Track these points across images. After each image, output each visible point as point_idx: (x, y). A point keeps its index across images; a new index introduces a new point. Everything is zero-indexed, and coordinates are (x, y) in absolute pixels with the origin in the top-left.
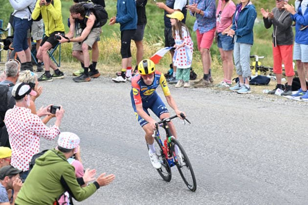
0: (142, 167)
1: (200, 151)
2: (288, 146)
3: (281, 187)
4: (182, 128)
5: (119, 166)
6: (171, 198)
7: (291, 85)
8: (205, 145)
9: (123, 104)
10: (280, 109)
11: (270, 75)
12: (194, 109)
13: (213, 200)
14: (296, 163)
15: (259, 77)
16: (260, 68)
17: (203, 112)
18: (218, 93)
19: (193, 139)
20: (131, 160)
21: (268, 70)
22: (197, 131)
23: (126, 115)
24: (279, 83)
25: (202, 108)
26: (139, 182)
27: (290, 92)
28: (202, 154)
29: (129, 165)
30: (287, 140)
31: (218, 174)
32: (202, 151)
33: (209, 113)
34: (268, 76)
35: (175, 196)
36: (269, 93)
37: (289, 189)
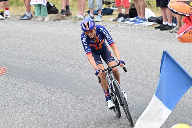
0: (23, 82)
1: (66, 67)
2: (131, 59)
3: (128, 90)
4: (51, 51)
5: (6, 82)
6: (47, 104)
7: (128, 13)
8: (69, 62)
9: (5, 35)
10: (123, 32)
11: (113, 7)
12: (59, 36)
13: (78, 102)
14: (137, 72)
15: (105, 9)
16: (105, 3)
17: (65, 38)
18: (75, 23)
19: (59, 58)
20: (14, 77)
21: (111, 4)
22: (62, 52)
23: (8, 44)
24: (120, 13)
25: (65, 35)
26: (22, 93)
27: (128, 19)
28: (68, 69)
29: (14, 81)
30: (130, 55)
31: (80, 83)
32: (67, 67)
33: (69, 38)
34: (112, 8)
35: (50, 102)
36: (113, 21)
37: (134, 91)
